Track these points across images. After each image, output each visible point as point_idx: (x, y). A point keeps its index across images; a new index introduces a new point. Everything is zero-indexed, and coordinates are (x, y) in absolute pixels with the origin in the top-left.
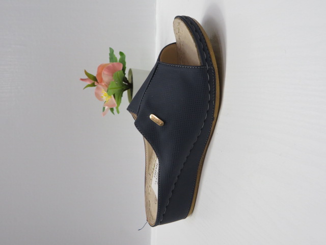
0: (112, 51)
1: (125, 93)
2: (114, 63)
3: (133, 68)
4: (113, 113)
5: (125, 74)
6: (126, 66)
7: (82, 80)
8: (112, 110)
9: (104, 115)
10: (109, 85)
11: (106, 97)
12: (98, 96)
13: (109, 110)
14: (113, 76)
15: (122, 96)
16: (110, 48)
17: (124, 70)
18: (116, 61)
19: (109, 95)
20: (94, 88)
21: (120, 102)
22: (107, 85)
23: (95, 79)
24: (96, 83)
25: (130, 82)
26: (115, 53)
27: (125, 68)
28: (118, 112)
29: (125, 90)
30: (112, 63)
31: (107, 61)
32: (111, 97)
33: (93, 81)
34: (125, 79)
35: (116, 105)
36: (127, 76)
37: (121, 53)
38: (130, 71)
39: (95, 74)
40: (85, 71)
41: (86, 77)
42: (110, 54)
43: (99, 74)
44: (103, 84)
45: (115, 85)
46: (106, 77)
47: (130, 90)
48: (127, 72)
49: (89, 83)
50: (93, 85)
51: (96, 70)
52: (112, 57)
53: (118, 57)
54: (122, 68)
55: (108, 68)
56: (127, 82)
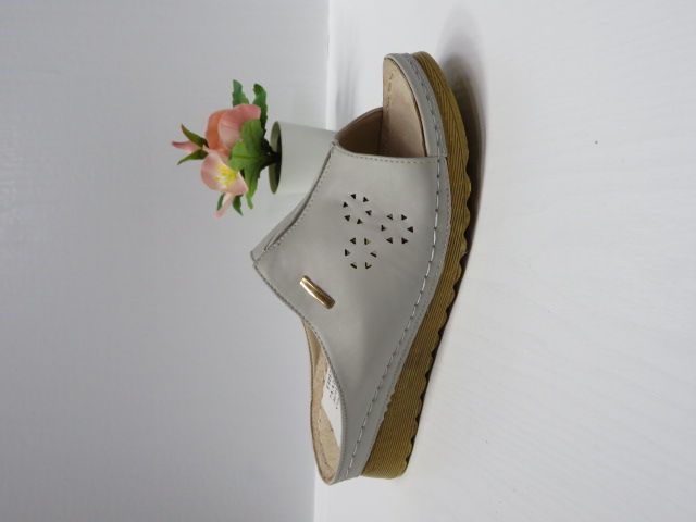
0: (238, 88)
1: (265, 173)
2: (243, 105)
3: (281, 119)
4: (239, 211)
5: (265, 131)
6: (269, 114)
7: (176, 144)
8: (237, 202)
9: (220, 215)
10: (231, 148)
11: (226, 175)
12: (208, 178)
13: (231, 206)
14: (240, 130)
15: (258, 177)
16: (235, 82)
17: (263, 120)
18: (247, 101)
19: (232, 167)
20: (200, 163)
22: (229, 155)
23: (202, 142)
24: (205, 149)
25: (275, 149)
26: (244, 90)
27: (266, 117)
28: (251, 205)
29: (263, 167)
30: (237, 107)
31: (228, 104)
32: (236, 178)
33: (198, 148)
34: (264, 145)
35: (247, 189)
36: (268, 137)
37: (258, 89)
38: (276, 128)
39: (203, 135)
40: (183, 127)
41: (185, 139)
42: (234, 95)
43: (212, 131)
44: (221, 150)
45: (241, 149)
46: (227, 134)
47: (274, 165)
48: (269, 127)
49: (189, 152)
50: (200, 155)
52: (238, 97)
53: (251, 96)
54: (259, 117)
55: (231, 114)
56: (269, 149)
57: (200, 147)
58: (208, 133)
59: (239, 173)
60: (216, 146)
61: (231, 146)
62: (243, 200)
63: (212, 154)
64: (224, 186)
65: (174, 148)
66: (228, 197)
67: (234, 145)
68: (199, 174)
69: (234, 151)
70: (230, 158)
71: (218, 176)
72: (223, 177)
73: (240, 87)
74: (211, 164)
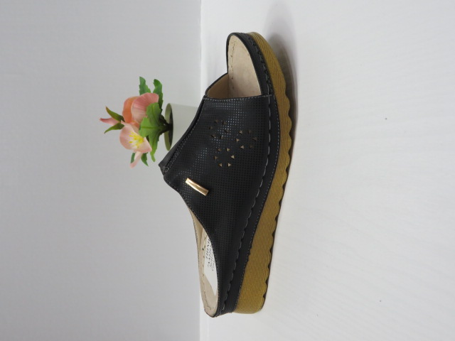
0: (143, 82)
1: (162, 137)
2: (147, 93)
3: (172, 103)
4: (146, 163)
5: (162, 110)
6: (163, 99)
7: (102, 120)
8: (144, 157)
9: (133, 166)
10: (140, 122)
11: (137, 140)
12: (124, 142)
13: (141, 162)
14: (145, 110)
15: (158, 140)
16: (141, 78)
17: (160, 103)
18: (149, 91)
19: (141, 135)
20: (119, 131)
21: (156, 148)
22: (138, 127)
23: (120, 118)
24: (122, 123)
25: (168, 122)
26: (147, 83)
27: (162, 101)
28: (154, 160)
29: (161, 133)
30: (143, 95)
31: (136, 93)
32: (143, 141)
33: (118, 122)
34: (161, 119)
35: (151, 149)
36: (163, 114)
37: (156, 82)
38: (169, 107)
39: (121, 114)
40: (107, 109)
41: (108, 116)
42: (140, 86)
43: (127, 110)
44: (133, 123)
45: (146, 123)
46: (136, 113)
47: (168, 132)
48: (164, 107)
49: (111, 124)
50: (119, 127)
51: (122, 106)
52: (143, 88)
53: (152, 87)
54: (157, 101)
55: (139, 100)
56: (165, 121)
57: (119, 121)
58: (124, 112)
59: (145, 138)
60: (130, 121)
61: (140, 121)
62: (149, 156)
63: (127, 126)
64: (136, 147)
65: (101, 122)
66: (138, 154)
67: (142, 120)
68: (119, 138)
69: (142, 124)
70: (140, 129)
71: (131, 140)
72: (135, 141)
73: (145, 81)
74: (126, 132)
